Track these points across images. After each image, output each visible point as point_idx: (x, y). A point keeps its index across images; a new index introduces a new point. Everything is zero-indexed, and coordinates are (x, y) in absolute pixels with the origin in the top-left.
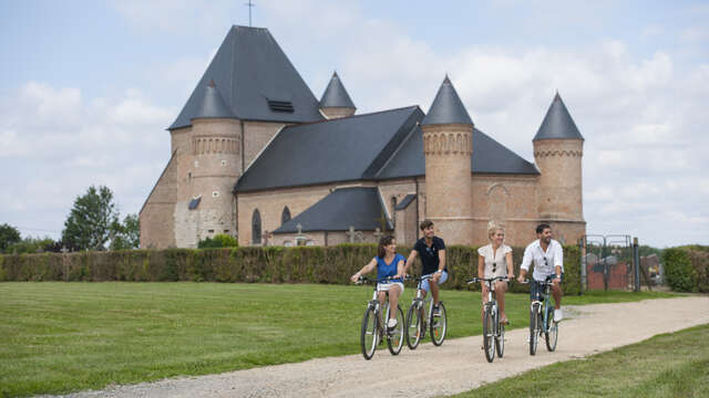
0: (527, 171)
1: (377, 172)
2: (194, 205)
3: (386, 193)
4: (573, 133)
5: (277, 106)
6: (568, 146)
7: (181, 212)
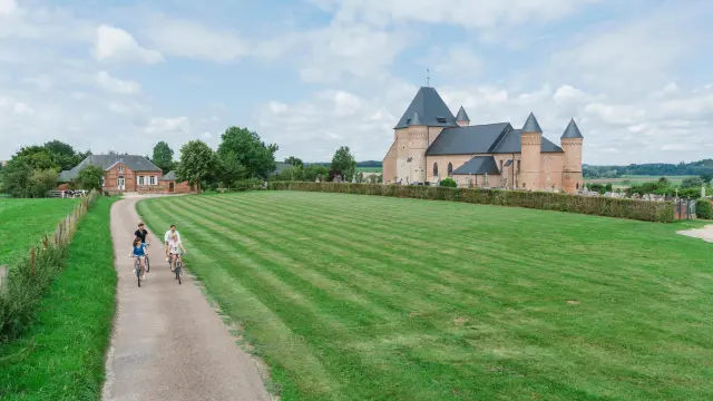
0: (558, 151)
1: (493, 150)
2: (409, 160)
3: (497, 159)
4: (579, 135)
5: (441, 121)
6: (577, 141)
7: (401, 162)
